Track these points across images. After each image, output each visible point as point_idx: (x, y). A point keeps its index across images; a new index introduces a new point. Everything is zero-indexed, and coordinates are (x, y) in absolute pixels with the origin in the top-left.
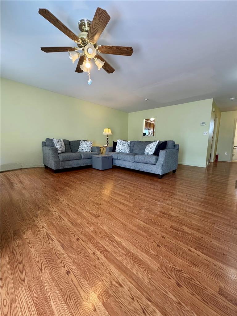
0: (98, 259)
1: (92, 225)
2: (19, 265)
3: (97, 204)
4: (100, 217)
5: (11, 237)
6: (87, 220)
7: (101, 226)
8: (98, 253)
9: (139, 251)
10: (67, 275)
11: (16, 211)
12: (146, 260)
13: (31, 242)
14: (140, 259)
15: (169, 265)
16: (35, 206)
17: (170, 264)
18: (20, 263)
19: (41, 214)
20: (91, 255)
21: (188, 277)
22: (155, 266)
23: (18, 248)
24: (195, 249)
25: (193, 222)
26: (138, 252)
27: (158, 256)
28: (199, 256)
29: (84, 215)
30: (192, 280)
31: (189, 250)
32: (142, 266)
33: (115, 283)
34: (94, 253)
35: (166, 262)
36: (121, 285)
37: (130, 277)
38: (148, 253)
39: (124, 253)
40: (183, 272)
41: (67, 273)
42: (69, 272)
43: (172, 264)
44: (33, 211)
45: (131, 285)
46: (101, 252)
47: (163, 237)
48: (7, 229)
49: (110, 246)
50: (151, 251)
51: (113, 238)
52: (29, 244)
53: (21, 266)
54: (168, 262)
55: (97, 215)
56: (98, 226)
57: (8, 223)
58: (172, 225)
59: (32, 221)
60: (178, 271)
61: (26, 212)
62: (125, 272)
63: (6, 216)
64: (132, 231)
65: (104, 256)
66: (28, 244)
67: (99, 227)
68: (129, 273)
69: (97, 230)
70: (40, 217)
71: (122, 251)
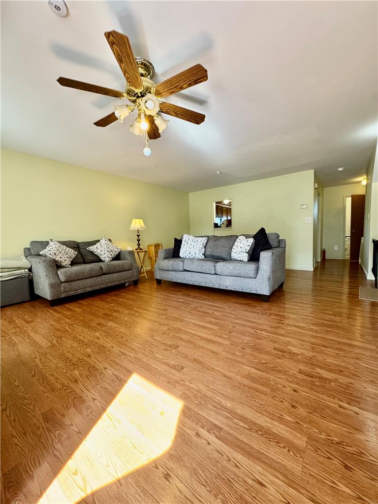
0: (209, 444)
1: (177, 385)
2: (74, 477)
3: (170, 346)
4: (185, 369)
5: (41, 426)
6: (165, 376)
7: (191, 385)
8: (203, 432)
9: (267, 419)
10: (167, 482)
11: (35, 376)
12: (284, 432)
13: (81, 431)
14: (273, 432)
15: (320, 436)
16: (67, 363)
17: (321, 434)
18: (75, 474)
19: (81, 375)
20: (195, 439)
21: (356, 452)
22: (300, 441)
23: (62, 445)
24: (348, 404)
25: (328, 360)
26: (266, 421)
27: (298, 423)
28: (357, 414)
29: (156, 368)
30: (363, 455)
31: (340, 406)
32: (282, 445)
33: (250, 482)
34: (198, 435)
35: (315, 432)
36: (262, 484)
37: (271, 466)
38: (281, 420)
39: (245, 426)
40: (345, 444)
41: (166, 478)
42: (168, 475)
43: (324, 434)
44: (65, 371)
45: (277, 481)
46: (208, 431)
47: (295, 391)
48: (28, 412)
49: (220, 418)
50: (286, 416)
51: (219, 403)
52: (79, 435)
53: (78, 478)
54: (316, 431)
55: (178, 366)
56: (187, 385)
57: (26, 401)
58: (300, 370)
59: (70, 390)
60: (338, 443)
61: (52, 375)
62: (259, 459)
63: (18, 386)
64: (244, 386)
65: (217, 437)
66: (77, 436)
67: (189, 387)
68: (267, 461)
69: (187, 392)
70: (82, 382)
71: (242, 424)
